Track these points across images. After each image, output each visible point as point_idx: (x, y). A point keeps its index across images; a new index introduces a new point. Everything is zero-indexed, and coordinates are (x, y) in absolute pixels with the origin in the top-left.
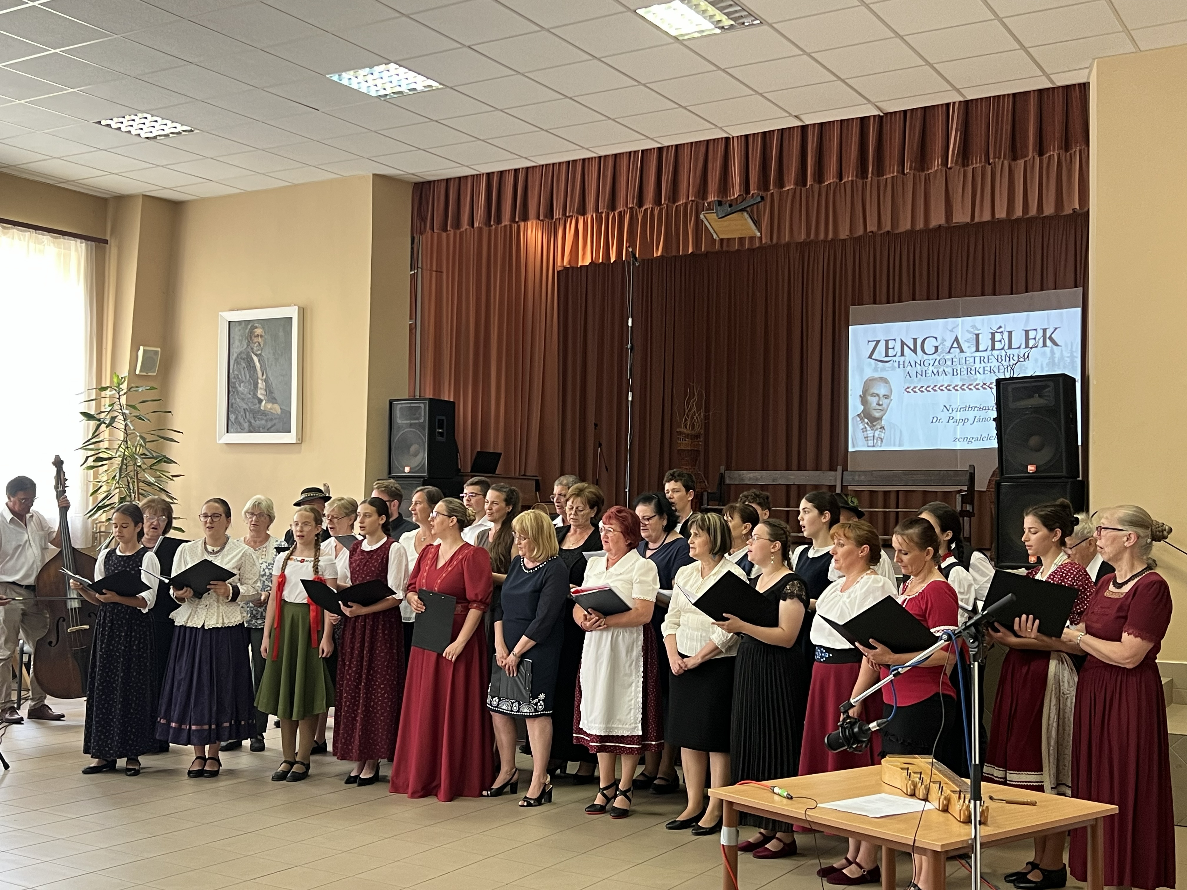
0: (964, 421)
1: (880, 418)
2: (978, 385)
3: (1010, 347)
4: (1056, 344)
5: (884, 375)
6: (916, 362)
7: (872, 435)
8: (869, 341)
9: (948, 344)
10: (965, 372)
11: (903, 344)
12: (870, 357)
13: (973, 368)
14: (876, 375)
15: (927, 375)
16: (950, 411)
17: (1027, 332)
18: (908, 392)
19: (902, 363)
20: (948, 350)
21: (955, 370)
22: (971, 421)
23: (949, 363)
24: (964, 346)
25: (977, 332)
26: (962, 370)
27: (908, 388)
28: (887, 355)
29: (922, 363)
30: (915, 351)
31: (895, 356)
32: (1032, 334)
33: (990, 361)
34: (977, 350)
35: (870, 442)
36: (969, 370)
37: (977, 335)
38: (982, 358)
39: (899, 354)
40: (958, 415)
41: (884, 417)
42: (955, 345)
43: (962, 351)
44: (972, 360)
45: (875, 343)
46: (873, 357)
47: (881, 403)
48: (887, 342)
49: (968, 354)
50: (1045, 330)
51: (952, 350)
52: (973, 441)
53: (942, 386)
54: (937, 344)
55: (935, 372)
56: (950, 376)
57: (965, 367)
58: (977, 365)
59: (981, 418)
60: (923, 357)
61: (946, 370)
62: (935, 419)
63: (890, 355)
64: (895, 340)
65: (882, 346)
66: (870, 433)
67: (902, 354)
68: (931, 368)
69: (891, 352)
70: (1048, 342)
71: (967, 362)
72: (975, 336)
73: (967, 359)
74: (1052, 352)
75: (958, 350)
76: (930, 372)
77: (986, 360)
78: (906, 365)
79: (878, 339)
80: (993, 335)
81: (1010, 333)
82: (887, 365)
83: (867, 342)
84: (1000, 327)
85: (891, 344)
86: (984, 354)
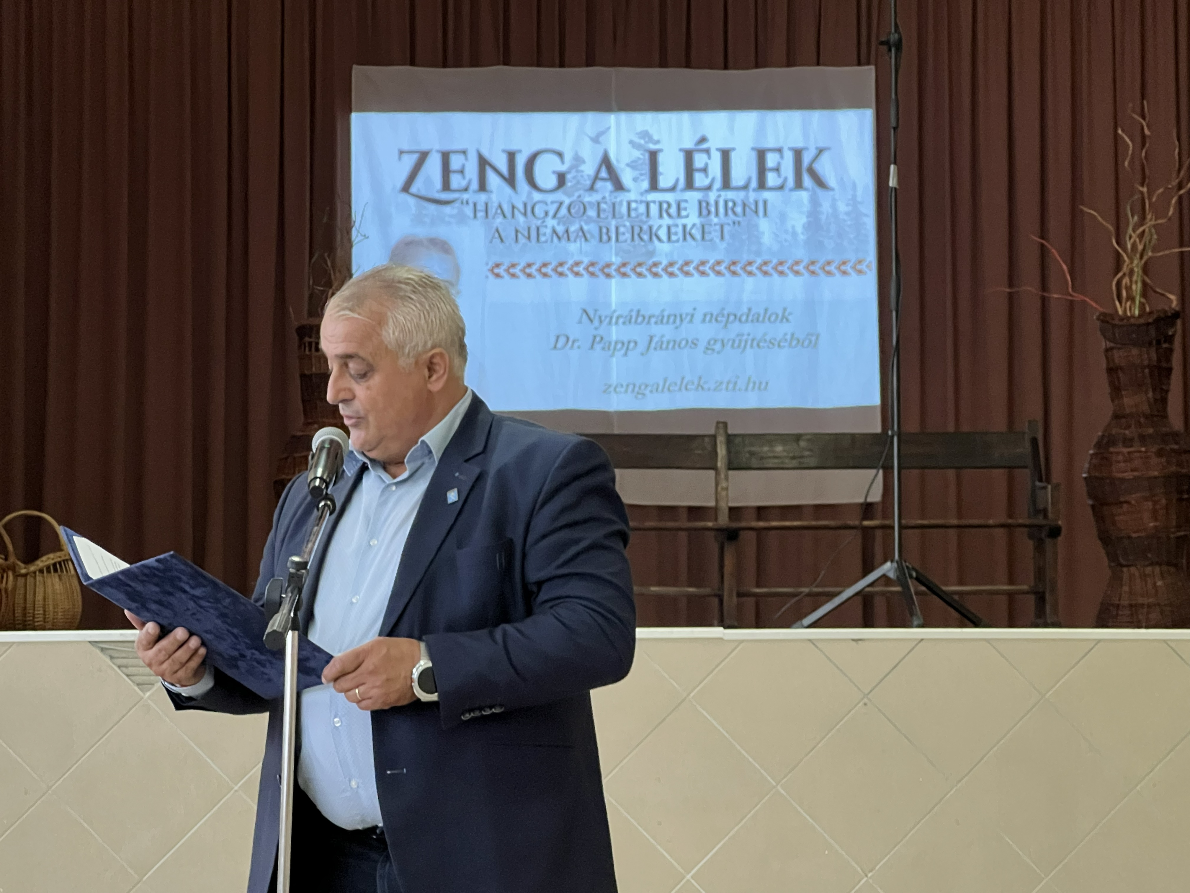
0: (627, 346)
2: (655, 265)
3: (726, 184)
4: (820, 183)
5: (441, 232)
6: (513, 207)
8: (401, 152)
9: (589, 169)
10: (628, 236)
11: (483, 163)
12: (406, 188)
13: (645, 227)
14: (422, 232)
15: (543, 239)
16: (596, 322)
17: (761, 155)
18: (498, 275)
19: (481, 207)
20: (588, 183)
21: (604, 230)
22: (641, 347)
23: (592, 213)
24: (627, 177)
25: (652, 147)
26: (622, 230)
27: (498, 266)
28: (446, 186)
29: (529, 210)
30: (511, 181)
31: (466, 190)
32: (771, 160)
33: (684, 213)
34: (654, 186)
36: (637, 230)
37: (653, 156)
38: (665, 206)
39: (475, 185)
40: (615, 333)
42: (604, 174)
43: (619, 186)
44: (642, 209)
45: (415, 157)
46: (413, 189)
48: (446, 157)
49: (632, 196)
50: (798, 154)
51: (599, 184)
52: (647, 392)
53: (577, 264)
54: (563, 168)
55: (560, 229)
56: (594, 242)
57: (628, 224)
58: (655, 222)
59: (665, 340)
60: (529, 195)
61: (586, 228)
62: (562, 340)
63: (453, 186)
64: (464, 152)
65: (434, 166)
67: (483, 187)
68: (551, 222)
69: (456, 181)
70: (807, 181)
71: (633, 214)
72: (647, 156)
73: (633, 205)
74: (815, 202)
75: (609, 186)
76: (549, 231)
77: (673, 210)
78: (492, 211)
79: (424, 147)
80: (689, 155)
81: (726, 155)
82: (447, 210)
83: (396, 154)
84: (703, 140)
85: (456, 162)
86: (669, 197)
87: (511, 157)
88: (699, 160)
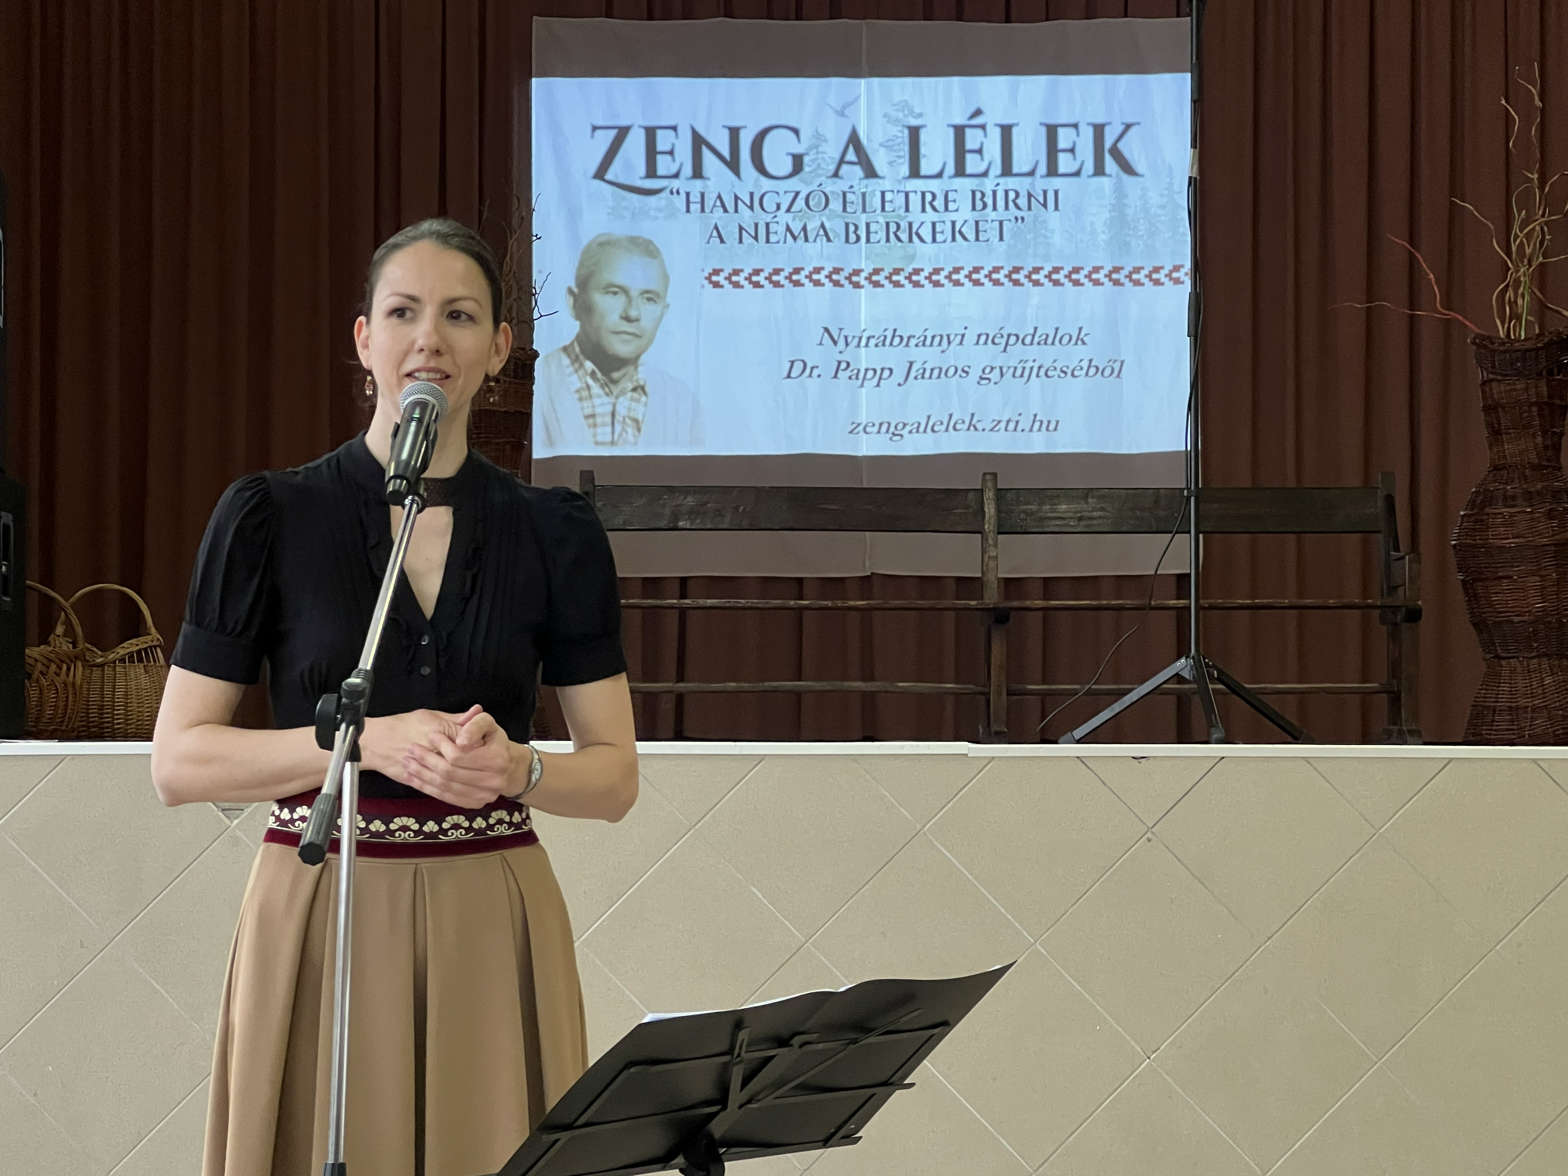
0: (881, 374)
1: (632, 361)
2: (917, 272)
3: (1007, 170)
4: (1127, 168)
5: (645, 230)
6: (737, 198)
7: (609, 408)
8: (595, 128)
9: (832, 150)
10: (883, 234)
11: (699, 142)
12: (600, 174)
13: (904, 225)
14: (619, 229)
15: (773, 238)
16: (842, 342)
17: (1052, 131)
18: (716, 285)
19: (695, 198)
20: (832, 168)
21: (852, 228)
22: (899, 376)
23: (836, 205)
24: (880, 162)
25: (914, 122)
26: (873, 227)
27: (716, 272)
28: (651, 172)
29: (756, 202)
30: (733, 165)
31: (676, 176)
32: (1064, 139)
33: (951, 206)
34: (915, 172)
35: (599, 430)
36: (893, 228)
37: (914, 133)
38: (929, 197)
39: (688, 170)
40: (865, 358)
41: (643, 359)
42: (851, 156)
43: (871, 173)
44: (900, 200)
45: (613, 133)
46: (608, 176)
47: (633, 314)
48: (651, 133)
49: (886, 185)
50: (1099, 130)
51: (845, 168)
52: (905, 432)
53: (818, 270)
54: (798, 149)
55: (796, 228)
56: (839, 241)
57: (882, 220)
58: (915, 215)
59: (928, 367)
60: (757, 183)
61: (827, 225)
62: (798, 366)
63: (661, 171)
64: (674, 128)
65: (635, 144)
66: (601, 403)
67: (698, 173)
68: (784, 218)
69: (664, 165)
70: (1110, 164)
71: (888, 207)
72: (906, 132)
73: (888, 196)
74: (1120, 192)
75: (858, 171)
76: (782, 229)
77: (939, 203)
78: (709, 204)
79: (624, 123)
80: (959, 132)
81: (1006, 131)
82: (652, 200)
83: (589, 129)
84: (978, 113)
85: (663, 140)
86: (933, 185)
87: (734, 133)
88: (972, 139)
